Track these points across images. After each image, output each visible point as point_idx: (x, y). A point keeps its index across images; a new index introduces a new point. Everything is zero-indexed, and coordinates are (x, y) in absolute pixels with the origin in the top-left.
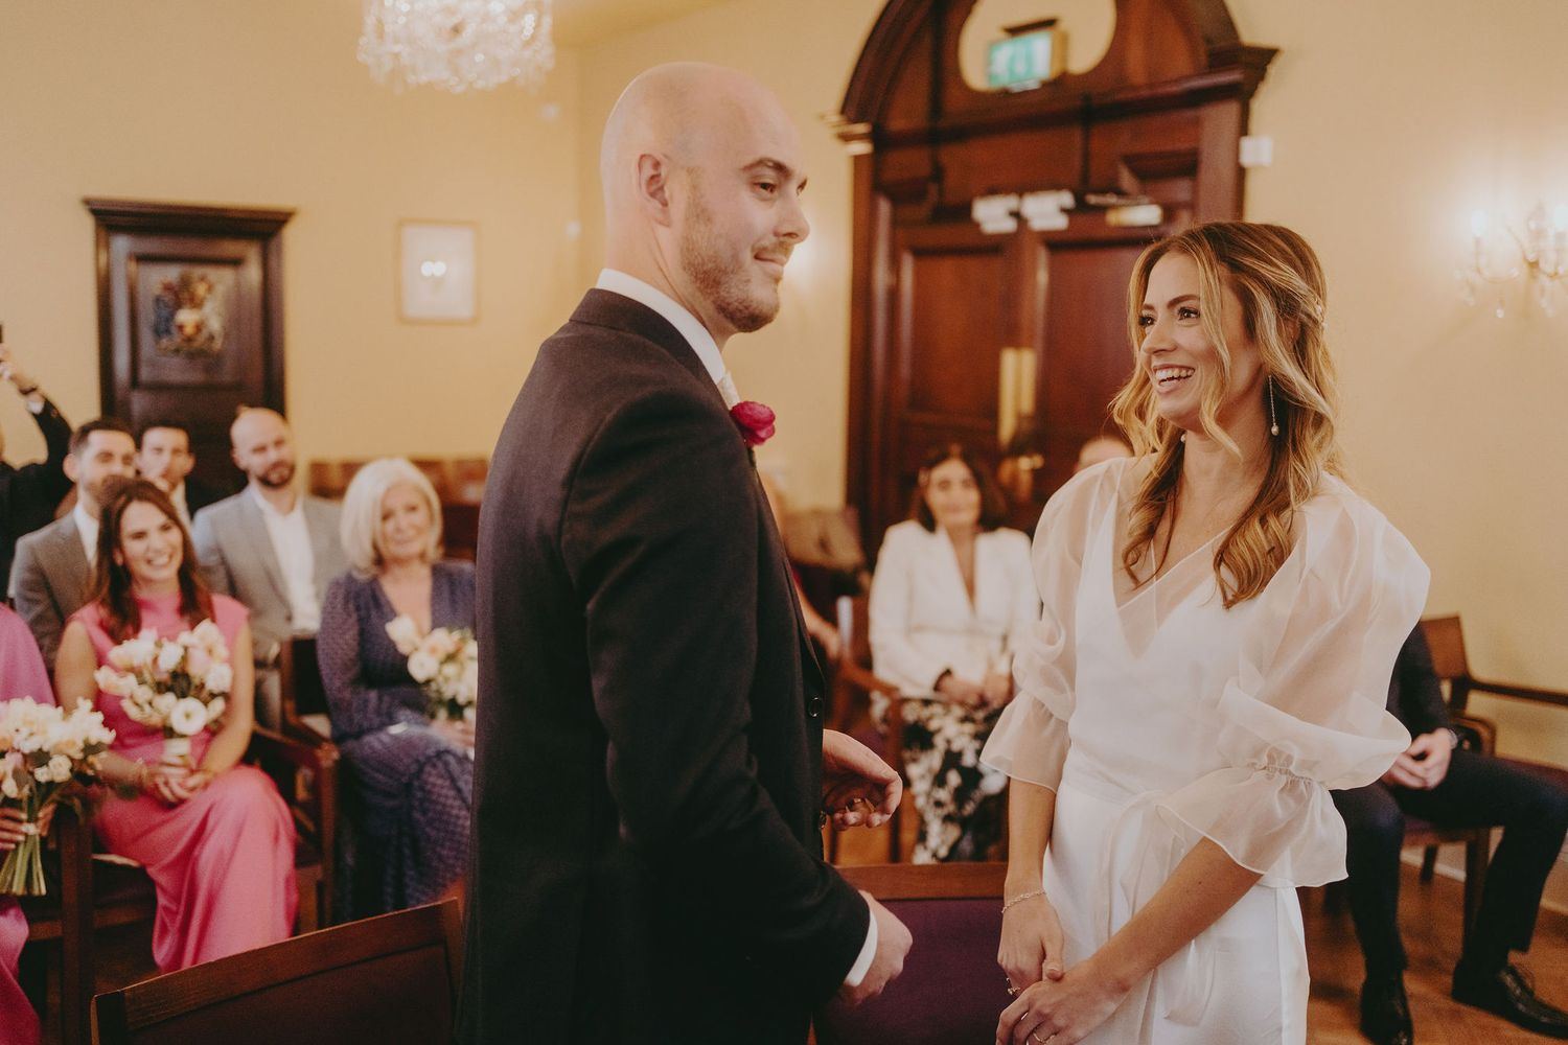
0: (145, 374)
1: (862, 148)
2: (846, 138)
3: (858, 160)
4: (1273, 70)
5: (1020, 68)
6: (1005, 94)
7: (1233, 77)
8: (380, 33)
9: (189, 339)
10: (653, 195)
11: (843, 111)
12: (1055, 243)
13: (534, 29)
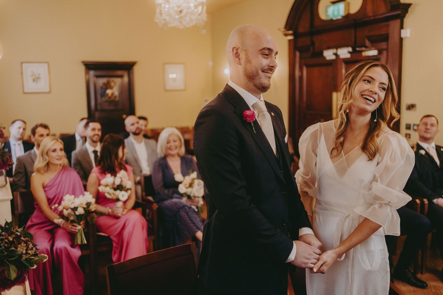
0: (99, 107)
1: (291, 38)
2: (286, 35)
3: (290, 41)
4: (410, 10)
5: (336, 13)
6: (332, 20)
7: (399, 12)
8: (161, 14)
9: (110, 98)
10: (237, 57)
11: (285, 27)
12: (347, 62)
13: (201, 10)
